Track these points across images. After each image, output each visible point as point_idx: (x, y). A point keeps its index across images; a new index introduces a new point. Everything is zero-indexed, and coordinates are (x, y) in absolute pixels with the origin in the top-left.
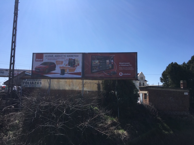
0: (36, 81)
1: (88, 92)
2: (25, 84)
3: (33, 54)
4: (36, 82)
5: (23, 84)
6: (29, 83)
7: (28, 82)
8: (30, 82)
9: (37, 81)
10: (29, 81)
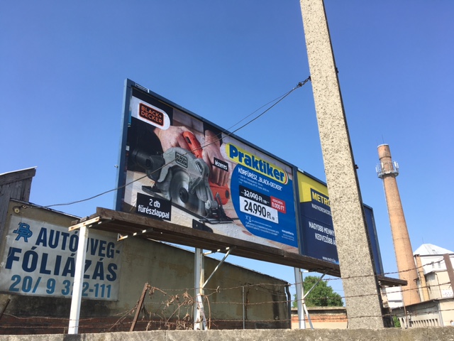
2: (17, 266)
5: (9, 266)
6: (50, 266)
7: (45, 256)
8: (52, 254)
10: (48, 249)
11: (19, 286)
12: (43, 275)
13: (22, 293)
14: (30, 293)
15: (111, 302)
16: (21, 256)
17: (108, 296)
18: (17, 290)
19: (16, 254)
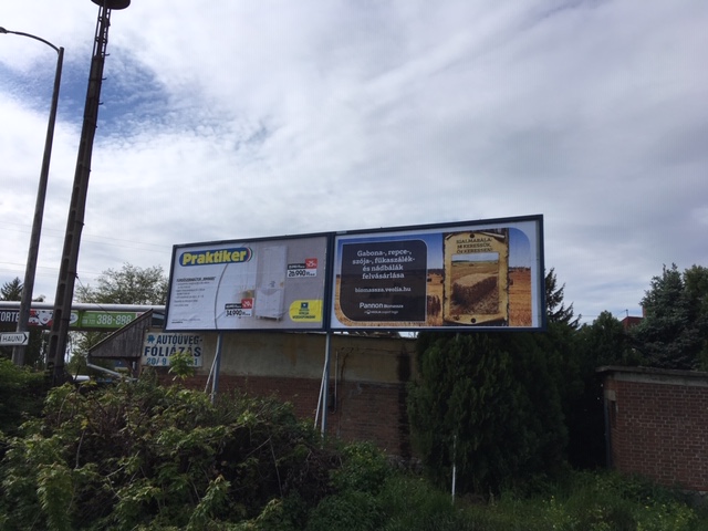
0: (183, 345)
1: (360, 389)
2: (149, 354)
3: (176, 248)
4: (183, 349)
5: (146, 354)
6: (164, 352)
7: (161, 348)
9: (187, 346)
10: (162, 345)
11: (150, 362)
14: (155, 365)
15: (197, 367)
16: (150, 349)
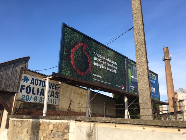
2: (24, 92)
6: (35, 92)
7: (33, 88)
9: (51, 90)
11: (25, 98)
12: (33, 95)
13: (26, 101)
14: (28, 101)
15: (56, 105)
16: (25, 88)
17: (56, 103)
18: (24, 100)
19: (23, 87)
